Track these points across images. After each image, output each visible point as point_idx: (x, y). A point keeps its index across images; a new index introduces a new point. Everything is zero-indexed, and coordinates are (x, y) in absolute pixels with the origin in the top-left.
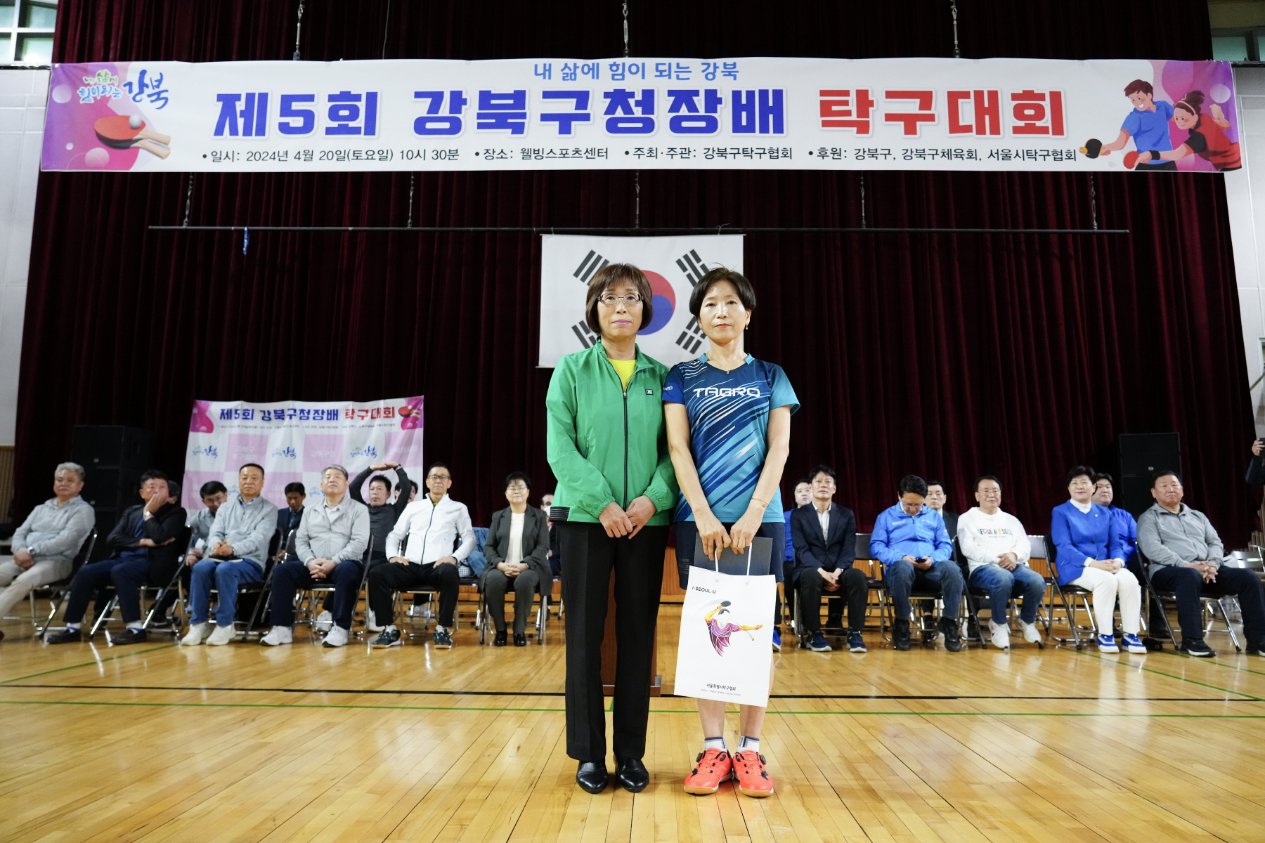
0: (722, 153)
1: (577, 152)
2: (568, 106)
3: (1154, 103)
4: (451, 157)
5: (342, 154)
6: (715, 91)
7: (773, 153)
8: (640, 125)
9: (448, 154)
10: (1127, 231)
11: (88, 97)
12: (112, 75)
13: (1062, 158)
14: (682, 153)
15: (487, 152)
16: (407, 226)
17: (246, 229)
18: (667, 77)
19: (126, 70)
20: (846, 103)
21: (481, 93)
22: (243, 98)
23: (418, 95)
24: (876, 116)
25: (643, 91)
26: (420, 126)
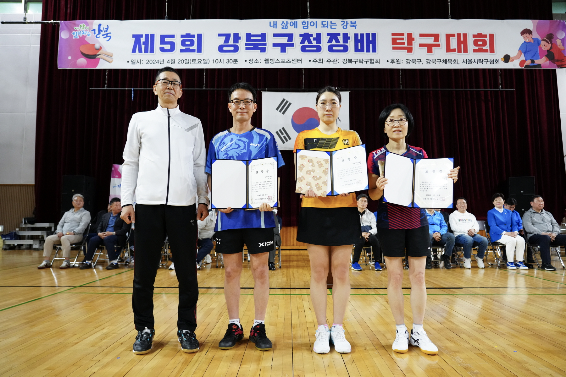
0: (350, 61)
1: (289, 60)
2: (284, 40)
3: (533, 39)
5: (188, 61)
6: (347, 34)
7: (372, 61)
8: (315, 49)
9: (233, 61)
10: (514, 89)
11: (76, 36)
12: (86, 26)
13: (493, 63)
14: (333, 61)
15: (250, 60)
16: (203, 88)
17: (132, 89)
18: (327, 28)
19: (92, 24)
20: (403, 39)
21: (247, 34)
22: (144, 36)
23: (220, 35)
24: (415, 45)
25: (316, 33)
26: (221, 49)
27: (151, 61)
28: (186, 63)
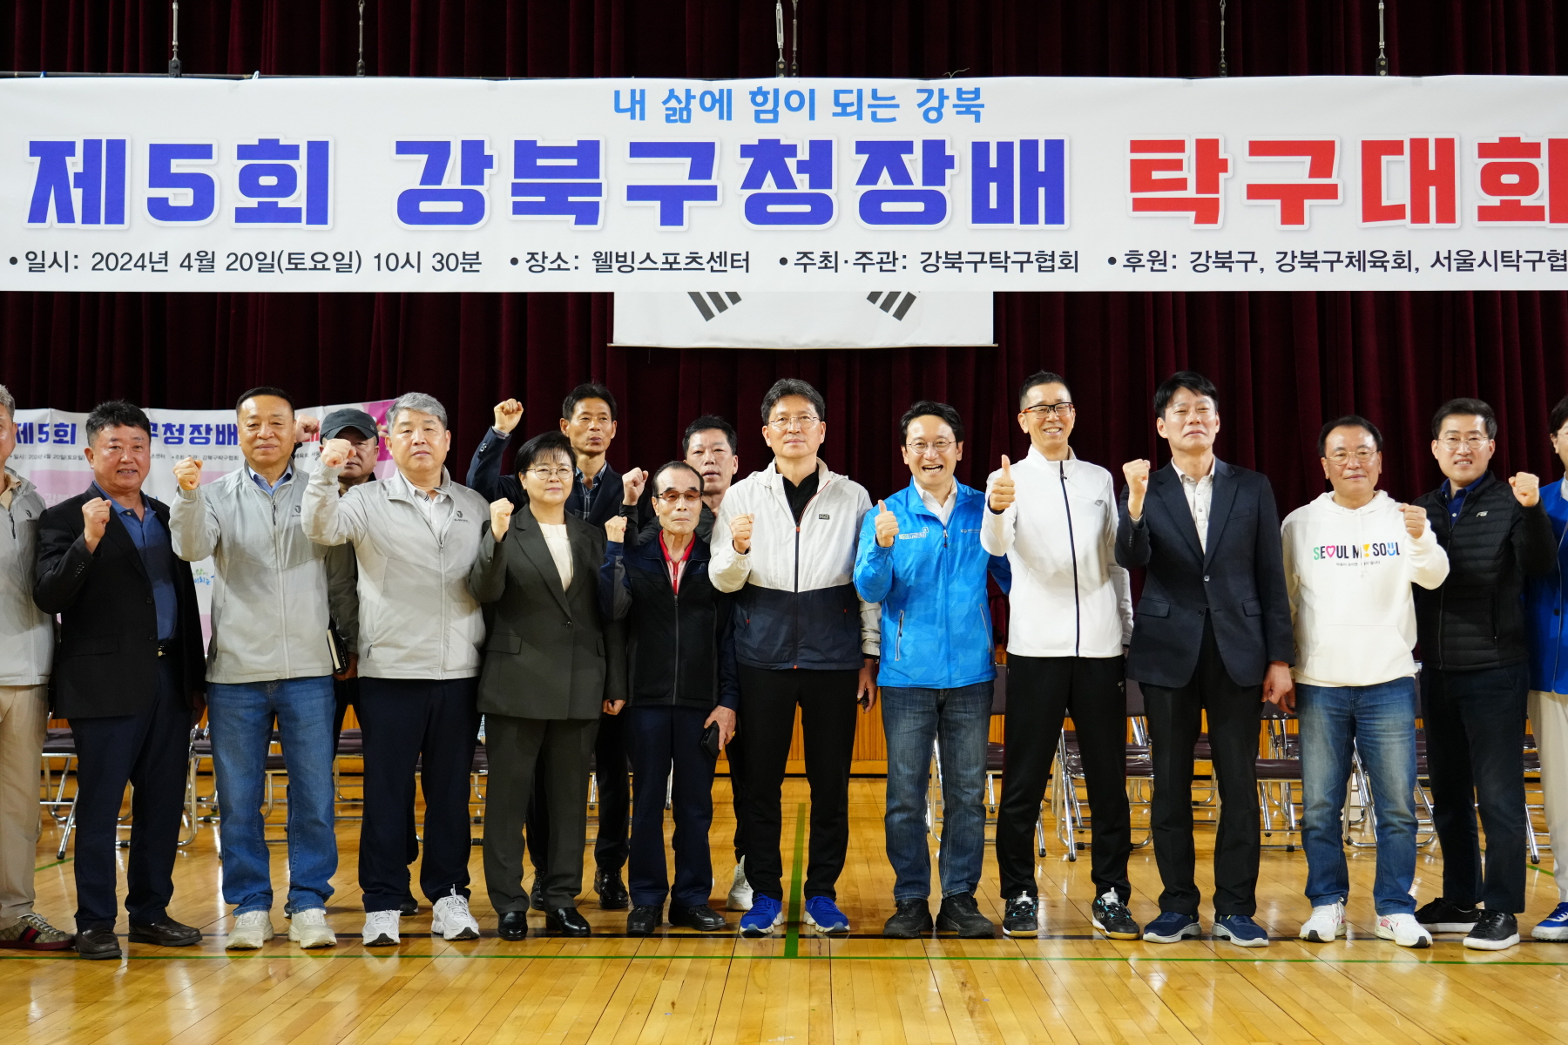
0: (952, 263)
1: (694, 259)
2: (676, 172)
4: (467, 267)
5: (269, 260)
6: (942, 143)
7: (1045, 262)
8: (807, 208)
9: (461, 260)
13: (1564, 266)
14: (882, 262)
15: (533, 258)
18: (855, 117)
20: (1177, 165)
21: (518, 144)
22: (79, 150)
23: (403, 148)
24: (1231, 189)
25: (812, 143)
26: (409, 207)
27: (112, 259)
28: (260, 270)
